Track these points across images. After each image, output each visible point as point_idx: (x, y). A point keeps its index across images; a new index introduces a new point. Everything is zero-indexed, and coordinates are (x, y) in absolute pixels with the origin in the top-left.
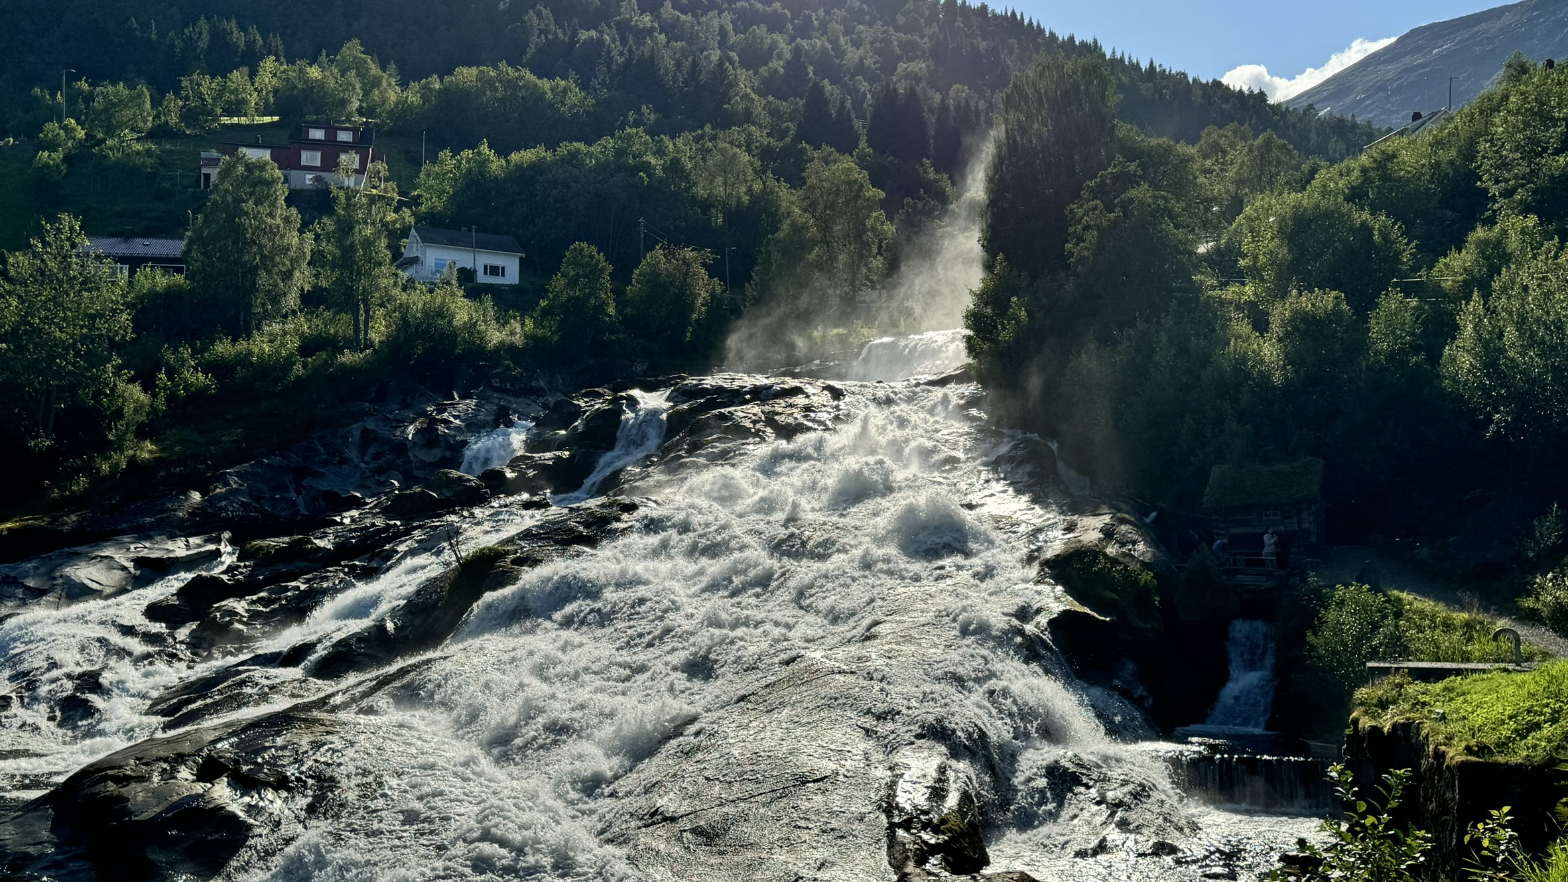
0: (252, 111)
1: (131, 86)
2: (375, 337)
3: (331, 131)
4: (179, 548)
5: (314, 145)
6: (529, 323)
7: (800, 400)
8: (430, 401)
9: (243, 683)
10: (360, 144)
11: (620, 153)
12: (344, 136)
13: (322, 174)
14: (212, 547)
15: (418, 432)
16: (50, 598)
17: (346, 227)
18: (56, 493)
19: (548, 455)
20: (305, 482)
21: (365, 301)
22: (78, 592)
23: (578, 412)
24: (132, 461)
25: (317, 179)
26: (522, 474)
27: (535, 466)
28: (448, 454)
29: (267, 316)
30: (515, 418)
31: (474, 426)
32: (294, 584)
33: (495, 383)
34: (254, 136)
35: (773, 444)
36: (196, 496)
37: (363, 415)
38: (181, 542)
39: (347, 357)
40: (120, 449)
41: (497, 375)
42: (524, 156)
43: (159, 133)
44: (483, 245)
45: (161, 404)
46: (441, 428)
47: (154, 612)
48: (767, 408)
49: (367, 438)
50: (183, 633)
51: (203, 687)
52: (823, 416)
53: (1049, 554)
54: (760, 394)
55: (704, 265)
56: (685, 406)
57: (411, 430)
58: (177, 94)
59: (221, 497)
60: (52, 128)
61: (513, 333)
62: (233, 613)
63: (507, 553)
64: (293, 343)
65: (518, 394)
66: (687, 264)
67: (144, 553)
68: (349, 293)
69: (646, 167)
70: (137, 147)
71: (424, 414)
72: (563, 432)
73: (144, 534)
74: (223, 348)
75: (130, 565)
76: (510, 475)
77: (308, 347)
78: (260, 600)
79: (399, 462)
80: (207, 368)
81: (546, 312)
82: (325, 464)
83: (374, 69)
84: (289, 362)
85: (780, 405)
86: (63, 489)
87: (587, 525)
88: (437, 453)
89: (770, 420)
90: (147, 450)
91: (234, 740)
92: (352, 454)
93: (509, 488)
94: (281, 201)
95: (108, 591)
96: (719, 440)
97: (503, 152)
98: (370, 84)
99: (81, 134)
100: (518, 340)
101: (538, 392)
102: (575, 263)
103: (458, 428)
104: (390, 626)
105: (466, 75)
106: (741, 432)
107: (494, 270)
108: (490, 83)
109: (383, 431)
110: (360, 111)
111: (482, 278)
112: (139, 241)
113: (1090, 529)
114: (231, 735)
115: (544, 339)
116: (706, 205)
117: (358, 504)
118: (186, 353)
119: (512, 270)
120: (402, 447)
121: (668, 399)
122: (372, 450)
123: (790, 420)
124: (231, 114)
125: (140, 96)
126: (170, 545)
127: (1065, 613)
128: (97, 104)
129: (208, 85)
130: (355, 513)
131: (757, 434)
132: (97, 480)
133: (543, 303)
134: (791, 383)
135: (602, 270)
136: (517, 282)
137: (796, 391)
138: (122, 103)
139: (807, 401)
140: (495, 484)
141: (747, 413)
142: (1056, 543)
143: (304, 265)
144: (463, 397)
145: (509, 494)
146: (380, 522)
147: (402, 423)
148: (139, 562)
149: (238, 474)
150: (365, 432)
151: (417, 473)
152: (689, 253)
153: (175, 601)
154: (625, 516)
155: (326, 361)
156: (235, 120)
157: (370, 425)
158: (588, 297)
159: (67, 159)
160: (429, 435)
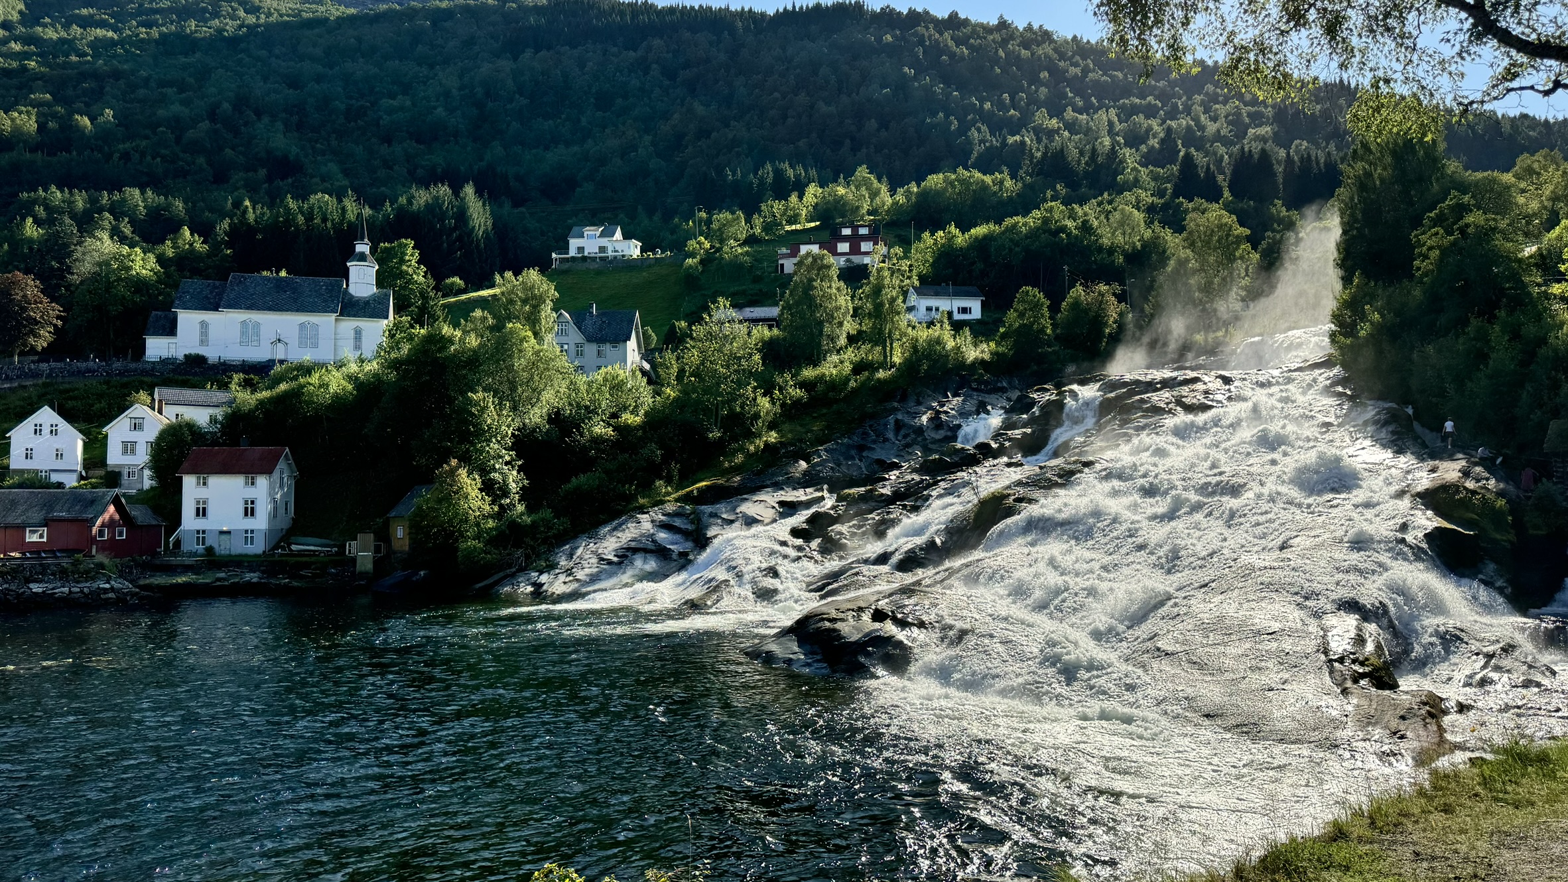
0: (803, 220)
1: (733, 213)
2: (897, 359)
3: (855, 228)
4: (800, 495)
5: (845, 239)
6: (992, 345)
7: (1200, 386)
8: (934, 400)
9: (857, 574)
10: (873, 237)
11: (1046, 221)
12: (863, 231)
13: (851, 257)
14: (820, 494)
15: (930, 419)
16: (737, 524)
17: (878, 290)
18: (726, 464)
19: (1017, 432)
20: (864, 454)
21: (890, 336)
22: (750, 521)
23: (1033, 403)
24: (767, 444)
25: (848, 260)
26: (1002, 445)
27: (1010, 440)
28: (949, 433)
29: (829, 351)
30: (989, 408)
31: (964, 414)
32: (870, 516)
33: (974, 385)
34: (806, 236)
35: (1182, 418)
36: (803, 465)
37: (896, 410)
38: (801, 491)
39: (881, 374)
40: (760, 436)
41: (975, 380)
42: (980, 231)
43: (751, 240)
44: (957, 294)
45: (778, 409)
46: (943, 417)
47: (795, 532)
48: (1175, 393)
49: (899, 426)
50: (815, 544)
51: (835, 576)
52: (1219, 397)
53: (1420, 489)
54: (1167, 384)
55: (1114, 294)
56: (1112, 395)
57: (924, 419)
58: (760, 215)
59: (817, 464)
60: (692, 244)
61: (983, 352)
62: (841, 533)
63: (1009, 495)
64: (848, 367)
65: (989, 392)
66: (1101, 294)
67: (783, 498)
68: (880, 332)
69: (1063, 229)
70: (740, 251)
71: (931, 408)
72: (1025, 416)
73: (778, 486)
74: (808, 373)
75: (776, 506)
76: (994, 445)
77: (858, 368)
78: (854, 526)
79: (919, 439)
80: (803, 385)
81: (1004, 337)
82: (874, 442)
83: (876, 184)
84: (847, 380)
85: (1185, 390)
86: (730, 462)
87: (1060, 476)
88: (940, 434)
89: (1179, 402)
90: (773, 437)
91: (887, 600)
92: (891, 435)
93: (995, 454)
94: (835, 278)
95: (767, 521)
96: (1142, 417)
97: (964, 229)
98: (874, 194)
99: (707, 245)
100: (987, 357)
101: (1003, 390)
102: (1024, 301)
103: (954, 416)
104: (938, 541)
105: (935, 180)
106: (1157, 410)
107: (964, 310)
108: (951, 183)
109: (907, 419)
110: (869, 213)
111: (957, 317)
112: (748, 309)
113: (1450, 471)
114: (884, 597)
115: (1003, 354)
116: (1111, 251)
117: (896, 466)
118: (788, 376)
119: (976, 308)
120: (920, 430)
121: (1099, 390)
122: (902, 432)
123: (1195, 401)
124: (790, 223)
125: (738, 218)
126: (795, 493)
127: (1437, 529)
128: (714, 226)
129: (778, 207)
130: (897, 472)
131: (1170, 412)
132: (749, 456)
133: (1002, 330)
134: (1191, 374)
135: (1042, 305)
136: (979, 316)
137: (1196, 380)
138: (729, 223)
139: (1204, 387)
140: (985, 452)
141: (1161, 398)
142: (1424, 480)
143: (849, 318)
144: (955, 395)
145: (995, 458)
146: (917, 477)
147: (917, 414)
148: (781, 503)
149: (826, 450)
150: (897, 421)
151: (930, 446)
152: (1103, 288)
153: (805, 526)
154: (1086, 470)
155: (868, 378)
156: (793, 227)
157: (900, 417)
158: (1032, 324)
159: (702, 262)
160: (936, 421)
